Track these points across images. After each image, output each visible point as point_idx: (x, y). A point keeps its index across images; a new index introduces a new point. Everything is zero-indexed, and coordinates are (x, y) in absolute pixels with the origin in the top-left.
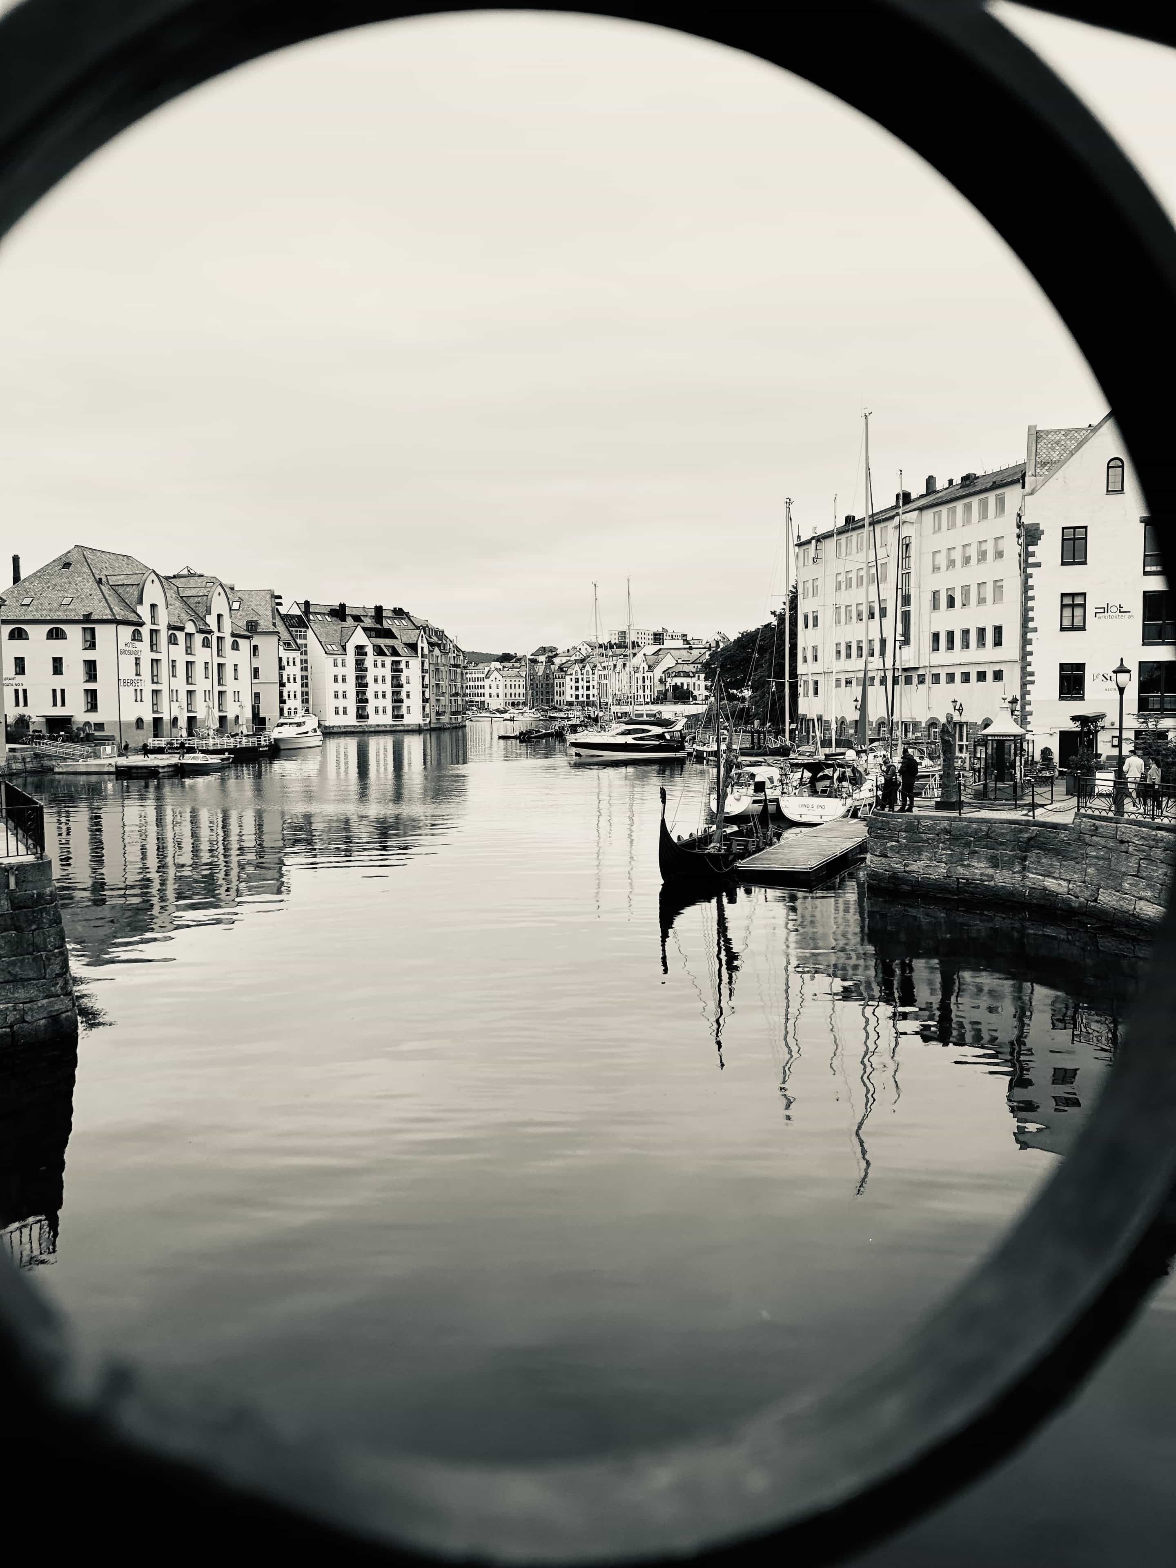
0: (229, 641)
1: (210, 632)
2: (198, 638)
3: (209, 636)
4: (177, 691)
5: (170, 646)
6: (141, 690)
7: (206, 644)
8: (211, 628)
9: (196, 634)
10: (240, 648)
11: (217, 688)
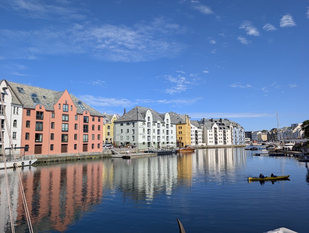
0: (170, 125)
3: (164, 124)
4: (155, 136)
5: (153, 126)
6: (145, 136)
8: (165, 122)
9: (161, 123)
11: (166, 135)
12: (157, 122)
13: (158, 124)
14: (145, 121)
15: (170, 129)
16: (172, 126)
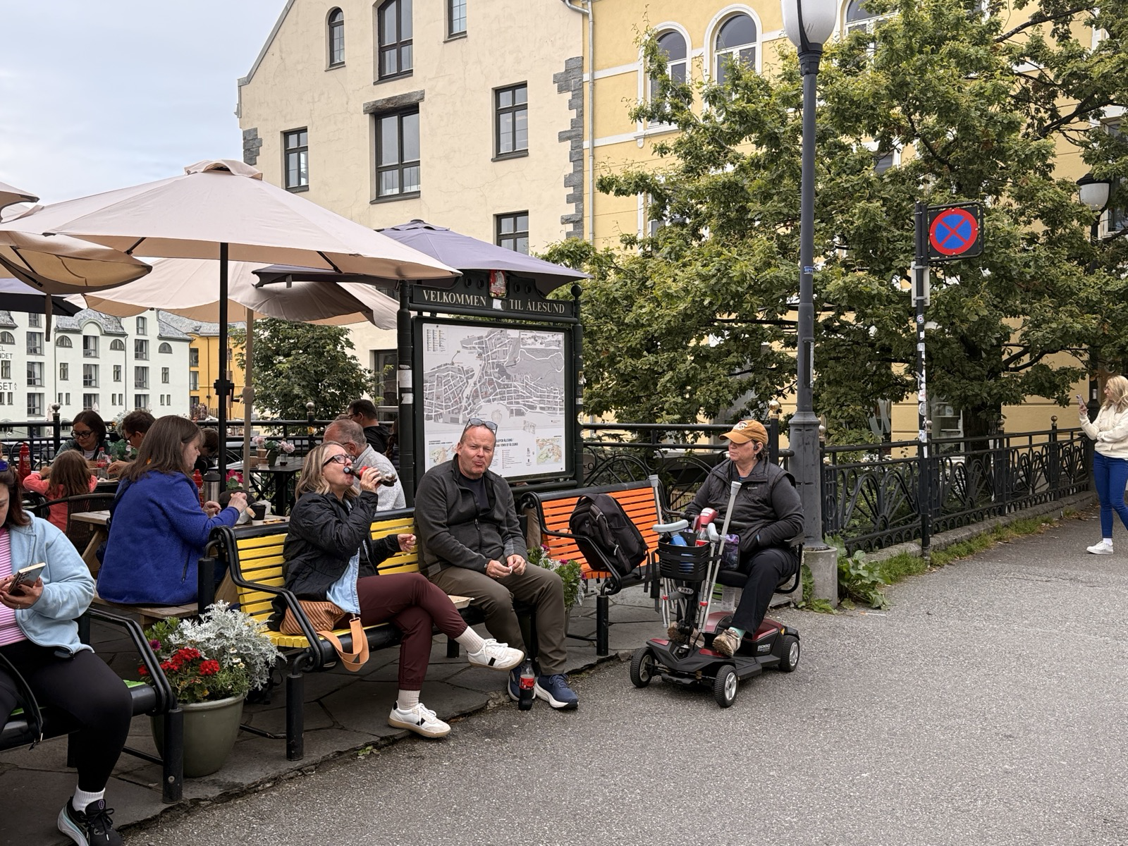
0: (154, 345)
1: (124, 335)
2: (105, 342)
3: (122, 339)
4: (68, 395)
5: (58, 348)
6: (9, 393)
7: (117, 346)
8: (126, 331)
9: (101, 337)
10: (173, 351)
11: (133, 392)
12: (78, 332)
13: (86, 338)
14: (14, 327)
15: (155, 361)
16: (165, 349)
